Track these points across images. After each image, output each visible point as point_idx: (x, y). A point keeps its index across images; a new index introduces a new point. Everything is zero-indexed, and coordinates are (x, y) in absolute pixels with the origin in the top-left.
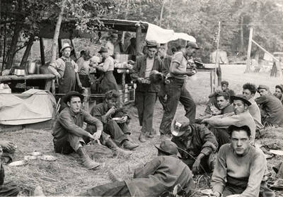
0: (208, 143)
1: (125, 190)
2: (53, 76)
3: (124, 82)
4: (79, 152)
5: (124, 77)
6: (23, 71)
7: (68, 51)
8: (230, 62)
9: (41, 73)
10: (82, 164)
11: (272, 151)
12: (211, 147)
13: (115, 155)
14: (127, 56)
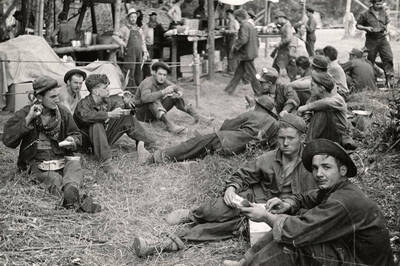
0: (290, 100)
1: (216, 140)
2: (117, 46)
3: (196, 51)
4: (163, 119)
5: (195, 45)
6: (79, 42)
7: (134, 17)
8: (325, 26)
9: (98, 43)
10: (168, 129)
11: (355, 112)
12: (292, 103)
13: (197, 122)
14: (197, 21)
